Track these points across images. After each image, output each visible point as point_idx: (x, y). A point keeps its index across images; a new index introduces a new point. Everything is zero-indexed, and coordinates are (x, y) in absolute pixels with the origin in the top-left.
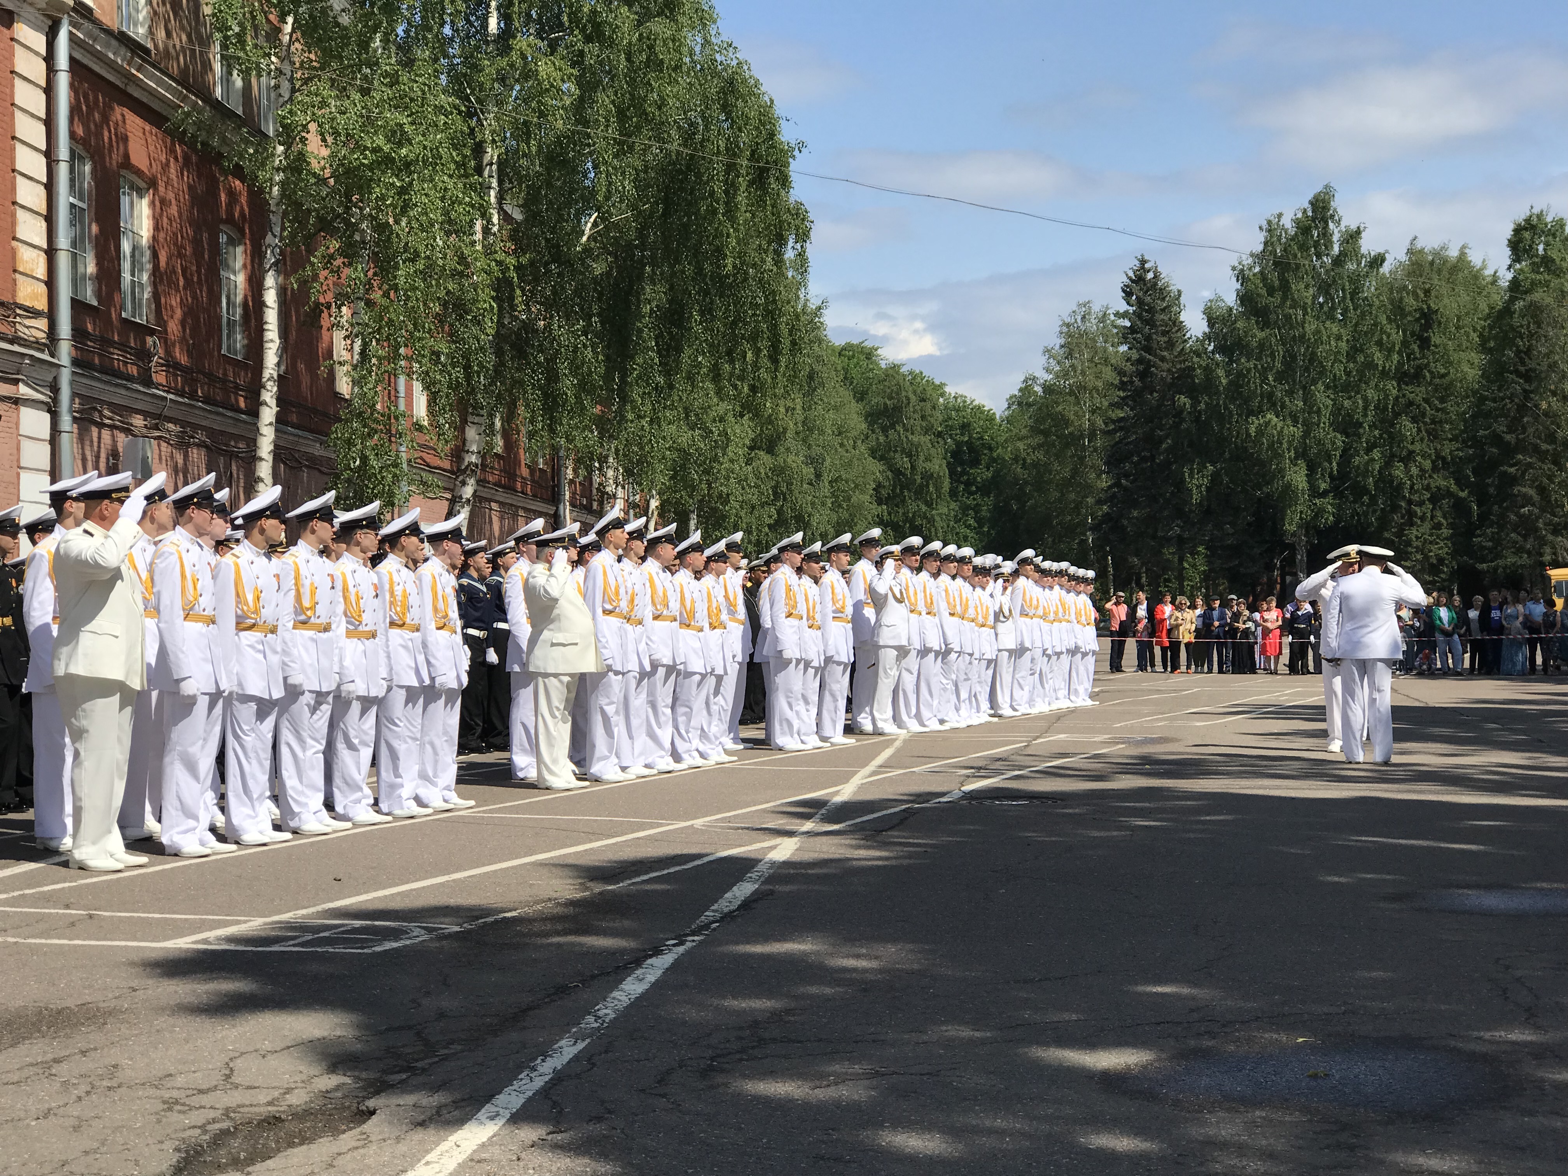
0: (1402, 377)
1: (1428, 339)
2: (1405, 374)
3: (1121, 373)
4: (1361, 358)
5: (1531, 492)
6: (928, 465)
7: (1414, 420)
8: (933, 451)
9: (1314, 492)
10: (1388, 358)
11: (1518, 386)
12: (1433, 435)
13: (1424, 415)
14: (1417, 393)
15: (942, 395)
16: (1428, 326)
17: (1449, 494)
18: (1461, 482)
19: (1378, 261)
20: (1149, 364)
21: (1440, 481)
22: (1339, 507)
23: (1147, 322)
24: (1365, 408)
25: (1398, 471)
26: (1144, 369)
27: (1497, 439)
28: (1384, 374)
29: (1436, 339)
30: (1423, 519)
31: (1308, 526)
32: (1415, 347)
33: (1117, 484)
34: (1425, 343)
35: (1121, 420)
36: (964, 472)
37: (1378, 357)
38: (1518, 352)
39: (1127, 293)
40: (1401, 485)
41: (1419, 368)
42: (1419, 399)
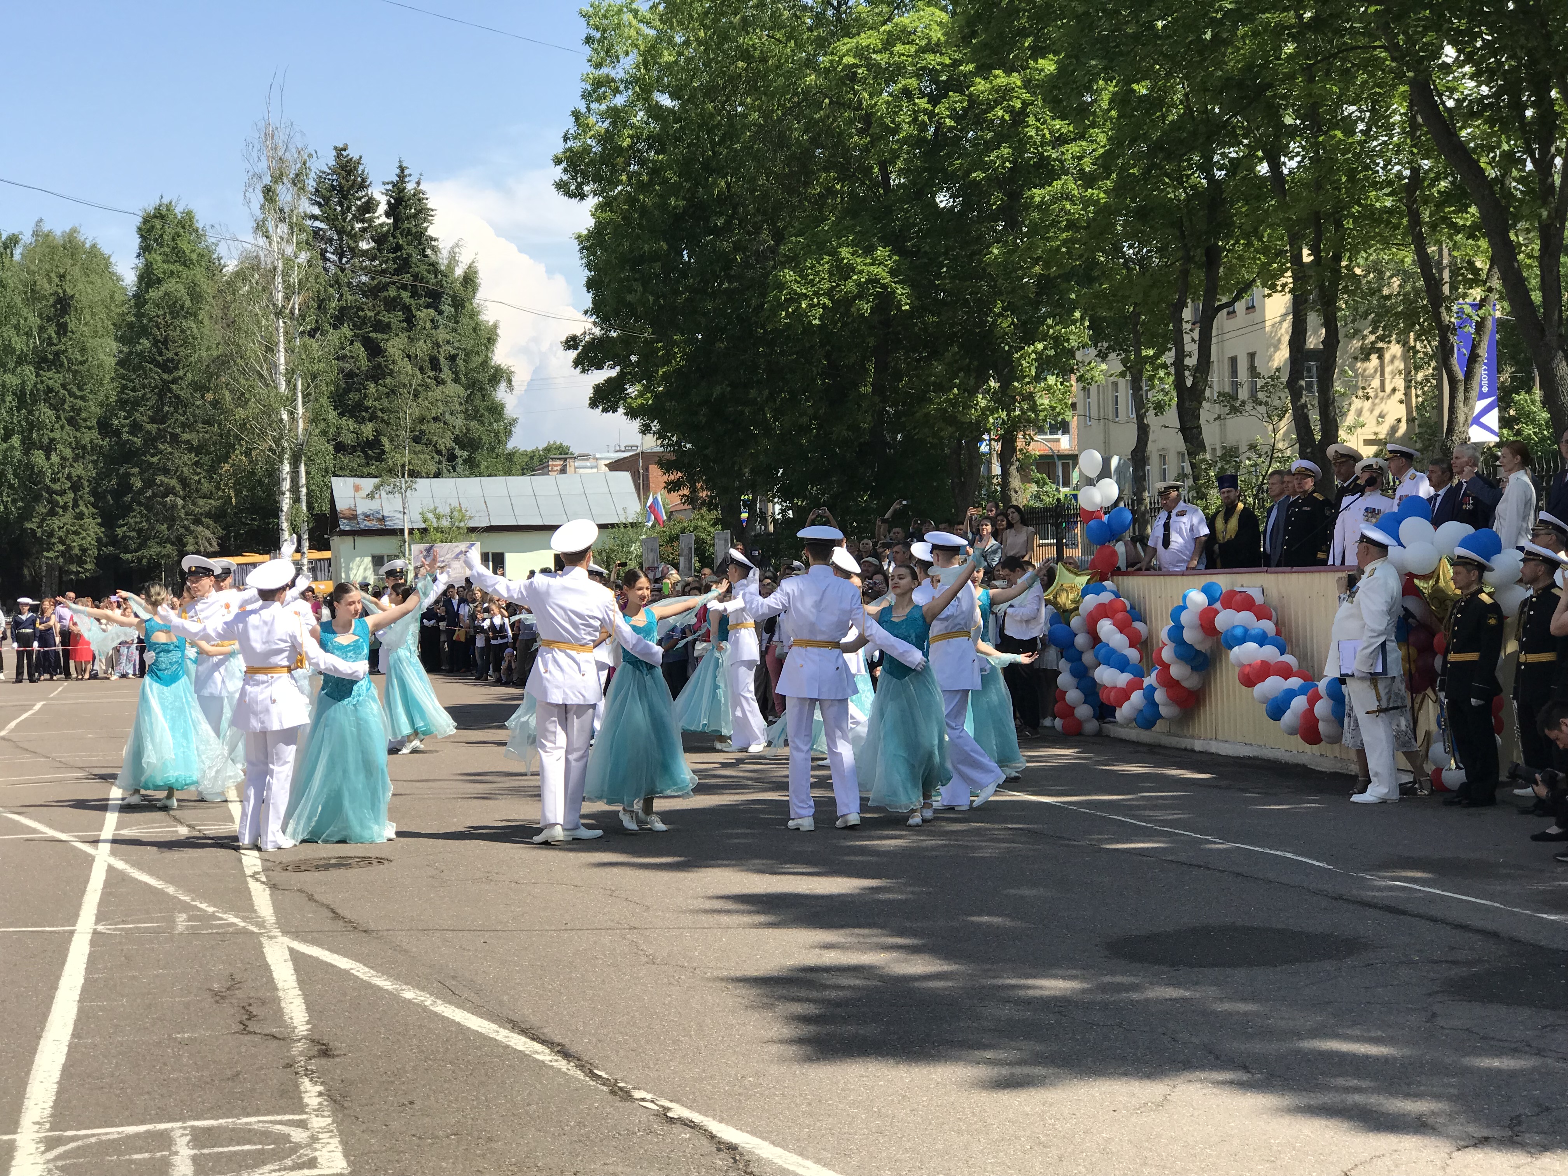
0: (41, 363)
1: (65, 325)
2: (43, 359)
5: (173, 482)
7: (53, 407)
10: (24, 342)
12: (73, 424)
13: (62, 402)
14: (53, 378)
16: (64, 311)
17: (90, 484)
21: (80, 470)
28: (22, 359)
29: (72, 325)
32: (52, 332)
34: (62, 329)
40: (42, 473)
41: (57, 354)
42: (57, 386)
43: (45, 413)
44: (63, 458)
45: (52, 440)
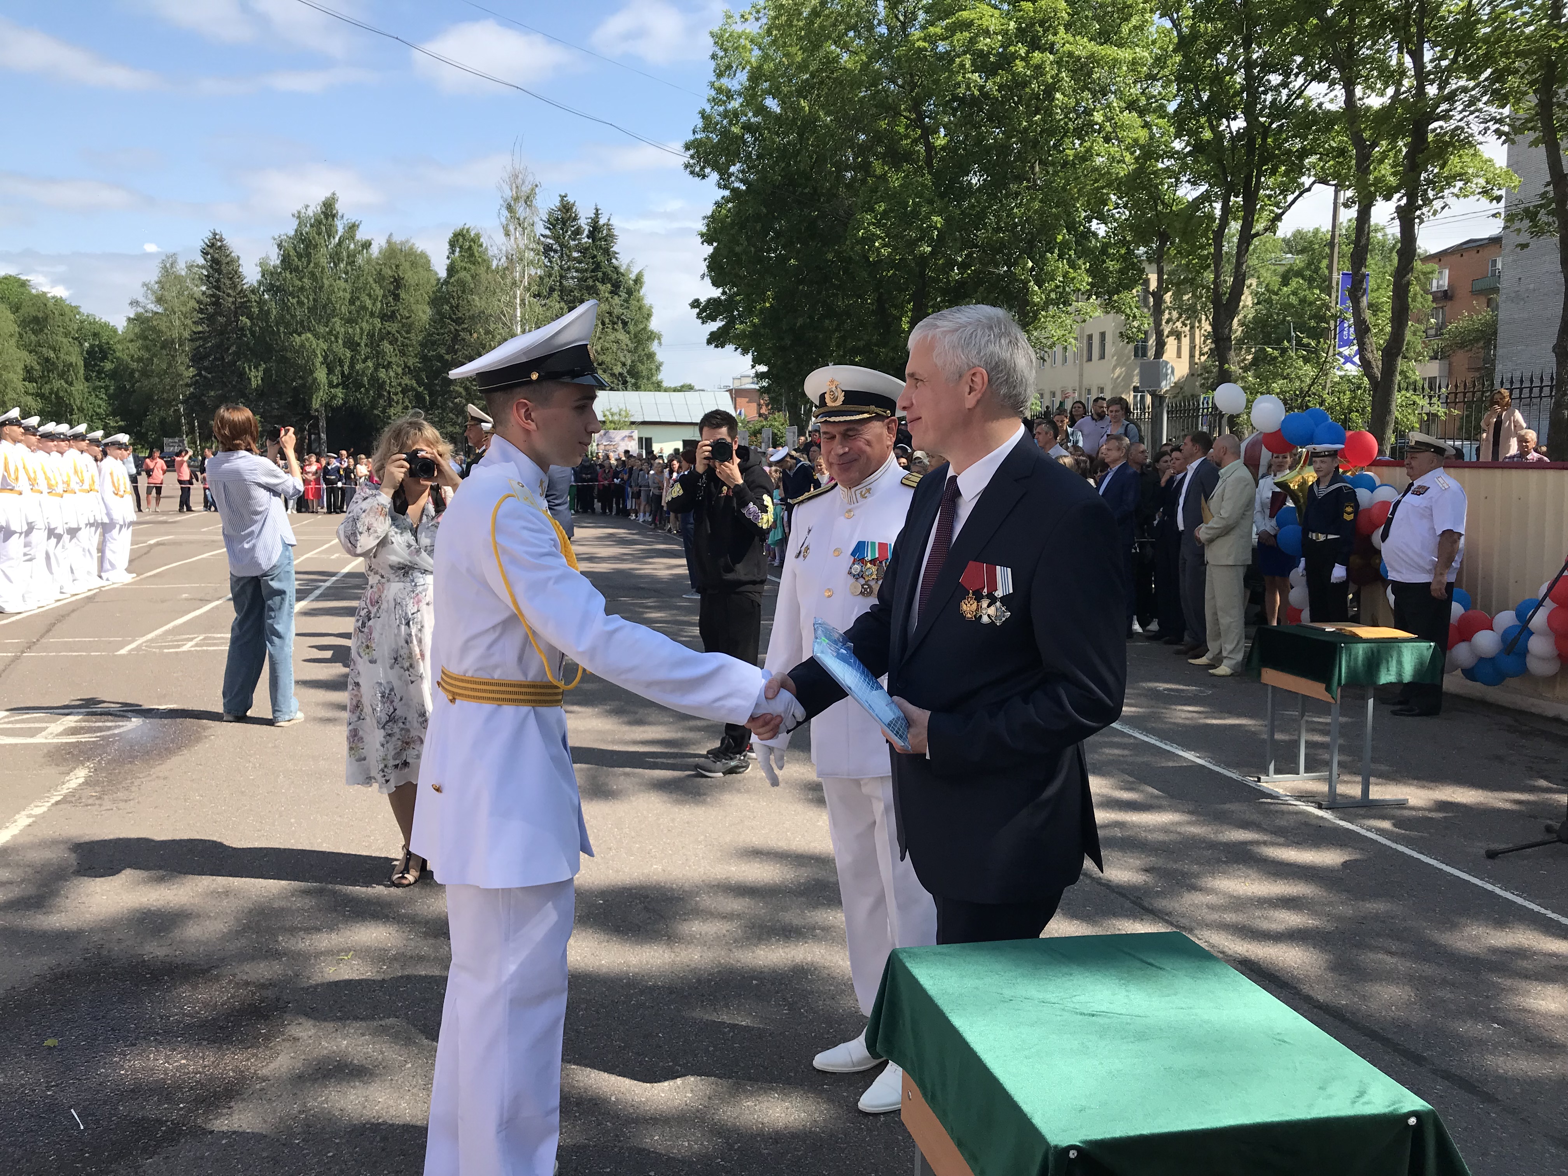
0: (384, 317)
1: (398, 295)
2: (385, 315)
3: (199, 302)
4: (358, 303)
5: (461, 390)
6: (68, 358)
7: (391, 343)
8: (71, 349)
9: (331, 385)
10: (374, 304)
11: (453, 327)
12: (403, 353)
13: (397, 340)
14: (393, 327)
15: (79, 313)
16: (398, 287)
17: (413, 389)
18: (420, 382)
19: (367, 245)
20: (218, 298)
21: (406, 380)
22: (346, 395)
23: (216, 271)
24: (362, 334)
25: (382, 374)
26: (216, 302)
27: (440, 358)
28: (372, 314)
29: (403, 295)
30: (397, 403)
31: (327, 406)
32: (391, 299)
33: (199, 374)
34: (397, 297)
35: (199, 333)
36: (96, 365)
37: (368, 303)
38: (452, 307)
39: (205, 253)
40: (384, 382)
41: (393, 312)
42: (394, 331)
43: (386, 346)
44: (397, 374)
45: (390, 363)
